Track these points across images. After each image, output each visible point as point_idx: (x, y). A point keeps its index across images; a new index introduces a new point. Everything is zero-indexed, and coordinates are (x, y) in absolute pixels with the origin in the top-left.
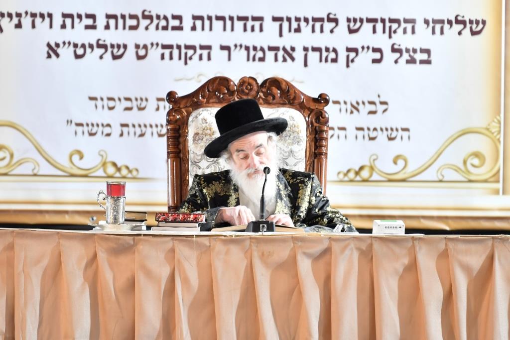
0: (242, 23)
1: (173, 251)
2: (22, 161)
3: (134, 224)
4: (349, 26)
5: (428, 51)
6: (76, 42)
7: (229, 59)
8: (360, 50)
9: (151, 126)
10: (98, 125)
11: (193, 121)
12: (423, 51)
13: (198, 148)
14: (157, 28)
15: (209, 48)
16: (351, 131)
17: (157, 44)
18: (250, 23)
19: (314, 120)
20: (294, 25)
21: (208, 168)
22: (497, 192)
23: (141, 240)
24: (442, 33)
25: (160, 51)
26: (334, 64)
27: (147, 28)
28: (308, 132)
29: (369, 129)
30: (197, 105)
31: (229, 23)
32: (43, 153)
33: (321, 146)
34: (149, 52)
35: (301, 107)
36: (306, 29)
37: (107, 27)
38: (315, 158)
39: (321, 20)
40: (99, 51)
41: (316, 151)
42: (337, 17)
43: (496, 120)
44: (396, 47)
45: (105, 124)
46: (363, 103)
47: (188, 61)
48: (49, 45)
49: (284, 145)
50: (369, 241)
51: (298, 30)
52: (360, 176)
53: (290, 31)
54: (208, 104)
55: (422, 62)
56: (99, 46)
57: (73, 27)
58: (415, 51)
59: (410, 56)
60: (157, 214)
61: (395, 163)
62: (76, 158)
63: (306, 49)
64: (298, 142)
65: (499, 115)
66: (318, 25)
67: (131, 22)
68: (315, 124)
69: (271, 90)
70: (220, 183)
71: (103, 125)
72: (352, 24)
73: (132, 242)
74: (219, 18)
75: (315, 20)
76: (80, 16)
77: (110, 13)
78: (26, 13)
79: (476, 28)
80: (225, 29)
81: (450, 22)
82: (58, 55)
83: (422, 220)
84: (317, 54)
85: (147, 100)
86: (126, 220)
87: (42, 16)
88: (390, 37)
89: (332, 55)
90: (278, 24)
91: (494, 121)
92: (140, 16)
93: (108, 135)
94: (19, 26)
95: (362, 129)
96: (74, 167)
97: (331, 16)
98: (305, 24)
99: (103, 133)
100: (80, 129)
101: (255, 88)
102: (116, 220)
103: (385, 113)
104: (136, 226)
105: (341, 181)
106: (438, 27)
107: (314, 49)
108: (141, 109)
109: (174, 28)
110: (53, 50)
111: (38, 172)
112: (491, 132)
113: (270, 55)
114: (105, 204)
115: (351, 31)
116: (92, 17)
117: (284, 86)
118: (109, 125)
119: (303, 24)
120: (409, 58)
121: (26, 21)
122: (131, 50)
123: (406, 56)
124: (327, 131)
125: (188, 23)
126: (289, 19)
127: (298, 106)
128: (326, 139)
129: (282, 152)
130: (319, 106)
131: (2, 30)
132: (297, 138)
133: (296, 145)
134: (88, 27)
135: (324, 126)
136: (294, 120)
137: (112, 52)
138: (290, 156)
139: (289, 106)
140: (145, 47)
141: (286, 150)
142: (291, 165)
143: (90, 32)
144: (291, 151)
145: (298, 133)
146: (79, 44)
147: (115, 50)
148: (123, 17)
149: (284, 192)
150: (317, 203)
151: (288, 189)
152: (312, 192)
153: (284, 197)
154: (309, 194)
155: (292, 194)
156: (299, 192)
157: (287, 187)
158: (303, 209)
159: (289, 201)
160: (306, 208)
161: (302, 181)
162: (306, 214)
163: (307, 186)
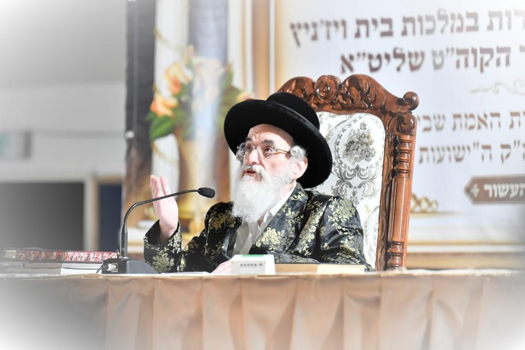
6: (371, 53)
9: (449, 149)
14: (452, 30)
15: (506, 50)
17: (453, 50)
19: (395, 128)
25: (455, 57)
27: (442, 31)
28: (387, 144)
33: (402, 161)
34: (445, 59)
35: (383, 111)
38: (393, 177)
40: (396, 62)
41: (395, 168)
47: (485, 68)
48: (343, 59)
49: (350, 161)
56: (396, 56)
57: (368, 35)
64: (367, 157)
67: (428, 25)
68: (396, 133)
69: (351, 91)
74: (518, 13)
76: (375, 22)
77: (407, 15)
78: (322, 22)
82: (352, 70)
85: (444, 117)
87: (336, 24)
92: (436, 17)
108: (439, 128)
109: (469, 29)
110: (347, 64)
116: (388, 21)
121: (321, 32)
122: (429, 59)
125: (484, 21)
127: (379, 111)
128: (410, 152)
129: (347, 170)
130: (402, 109)
131: (298, 43)
132: (365, 152)
133: (364, 161)
134: (384, 34)
135: (407, 135)
136: (365, 129)
137: (410, 63)
138: (355, 176)
139: (368, 110)
140: (441, 54)
141: (351, 168)
142: (355, 187)
143: (387, 39)
144: (357, 168)
145: (367, 144)
146: (375, 54)
147: (413, 60)
148: (420, 19)
149: (293, 221)
150: (328, 235)
151: (300, 217)
152: (322, 221)
153: (289, 226)
154: (317, 223)
155: (300, 223)
156: (306, 221)
157: (299, 215)
158: (304, 242)
159: (293, 231)
160: (309, 241)
161: (316, 207)
162: (309, 249)
163: (316, 212)
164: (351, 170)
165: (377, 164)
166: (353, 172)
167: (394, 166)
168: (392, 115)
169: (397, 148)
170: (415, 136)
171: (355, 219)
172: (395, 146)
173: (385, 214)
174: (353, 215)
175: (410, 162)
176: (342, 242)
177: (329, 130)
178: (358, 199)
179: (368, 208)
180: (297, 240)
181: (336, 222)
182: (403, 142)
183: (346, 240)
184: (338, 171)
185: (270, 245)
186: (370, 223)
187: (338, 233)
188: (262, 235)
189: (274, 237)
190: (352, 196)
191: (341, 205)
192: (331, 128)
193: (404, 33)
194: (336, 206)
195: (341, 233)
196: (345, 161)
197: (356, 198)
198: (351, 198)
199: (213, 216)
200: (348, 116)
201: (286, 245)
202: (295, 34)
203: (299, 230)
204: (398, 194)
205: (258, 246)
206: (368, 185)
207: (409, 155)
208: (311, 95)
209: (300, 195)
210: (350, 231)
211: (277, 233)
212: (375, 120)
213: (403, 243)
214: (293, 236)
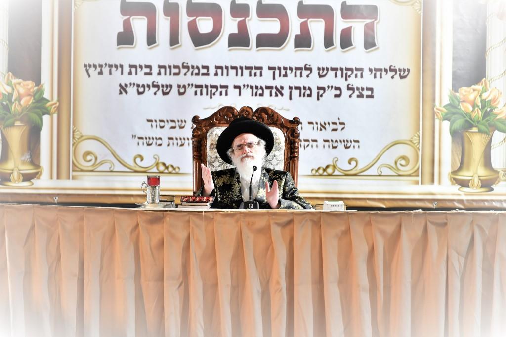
0: (248, 71)
1: (189, 221)
2: (103, 162)
3: (165, 204)
4: (319, 73)
5: (371, 90)
6: (138, 84)
7: (240, 95)
8: (326, 88)
9: (188, 139)
10: (153, 138)
11: (209, 136)
12: (368, 89)
13: (213, 154)
14: (192, 74)
15: (226, 87)
16: (321, 142)
17: (192, 85)
18: (253, 71)
19: (290, 135)
20: (283, 72)
21: (219, 166)
22: (417, 183)
23: (168, 214)
24: (381, 77)
25: (194, 89)
26: (309, 98)
27: (185, 74)
28: (286, 143)
29: (332, 141)
30: (213, 125)
31: (239, 71)
32: (116, 156)
33: (295, 152)
34: (187, 90)
35: (282, 126)
36: (291, 75)
37: (159, 74)
38: (290, 160)
39: (301, 69)
40: (154, 90)
41: (291, 156)
42: (311, 66)
43: (416, 135)
44: (350, 86)
45: (158, 137)
46: (329, 124)
47: (213, 96)
48: (120, 85)
50: (319, 215)
51: (285, 75)
52: (327, 172)
53: (280, 76)
54: (220, 124)
55: (368, 96)
56: (154, 86)
57: (136, 74)
58: (363, 89)
59: (359, 92)
60: (182, 197)
61: (350, 163)
62: (138, 160)
63: (290, 88)
64: (279, 150)
65: (419, 132)
66: (298, 72)
67: (175, 70)
68: (291, 138)
69: (261, 115)
70: (226, 176)
71: (156, 138)
72: (321, 72)
73: (162, 216)
74: (233, 68)
75: (297, 69)
76: (141, 67)
77: (161, 64)
78: (106, 64)
79: (403, 74)
80: (237, 75)
81: (386, 70)
82: (126, 92)
83: (367, 201)
84: (298, 91)
85: (185, 122)
86: (160, 201)
88: (346, 80)
89: (308, 92)
90: (272, 71)
91: (415, 136)
92: (181, 66)
93: (160, 145)
94: (101, 73)
95: (327, 141)
96: (137, 166)
97: (307, 66)
98: (290, 71)
99: (156, 143)
100: (141, 141)
101: (251, 114)
102: (153, 201)
103: (343, 130)
104: (166, 205)
105: (314, 175)
106: (378, 73)
107: (296, 88)
108: (181, 128)
109: (203, 74)
110: (123, 89)
111: (113, 169)
112: (413, 143)
113: (267, 92)
114: (146, 190)
115: (321, 76)
116: (150, 67)
117: (270, 112)
118: (160, 138)
119: (289, 71)
120: (359, 94)
121: (106, 70)
122: (175, 89)
123: (357, 93)
124: (298, 142)
125: (212, 71)
126: (279, 68)
130: (293, 125)
131: (89, 76)
132: (279, 147)
133: (277, 152)
134: (146, 74)
135: (297, 139)
136: (277, 135)
137: (162, 90)
138: (273, 159)
139: (274, 125)
140: (184, 87)
142: (275, 165)
143: (148, 77)
144: (275, 155)
145: (279, 143)
147: (165, 89)
148: (170, 67)
154: (283, 185)
160: (282, 194)
161: (280, 176)
163: (282, 179)
165: (282, 153)
168: (288, 129)
169: (292, 145)
170: (300, 139)
182: (295, 142)
202: (87, 71)
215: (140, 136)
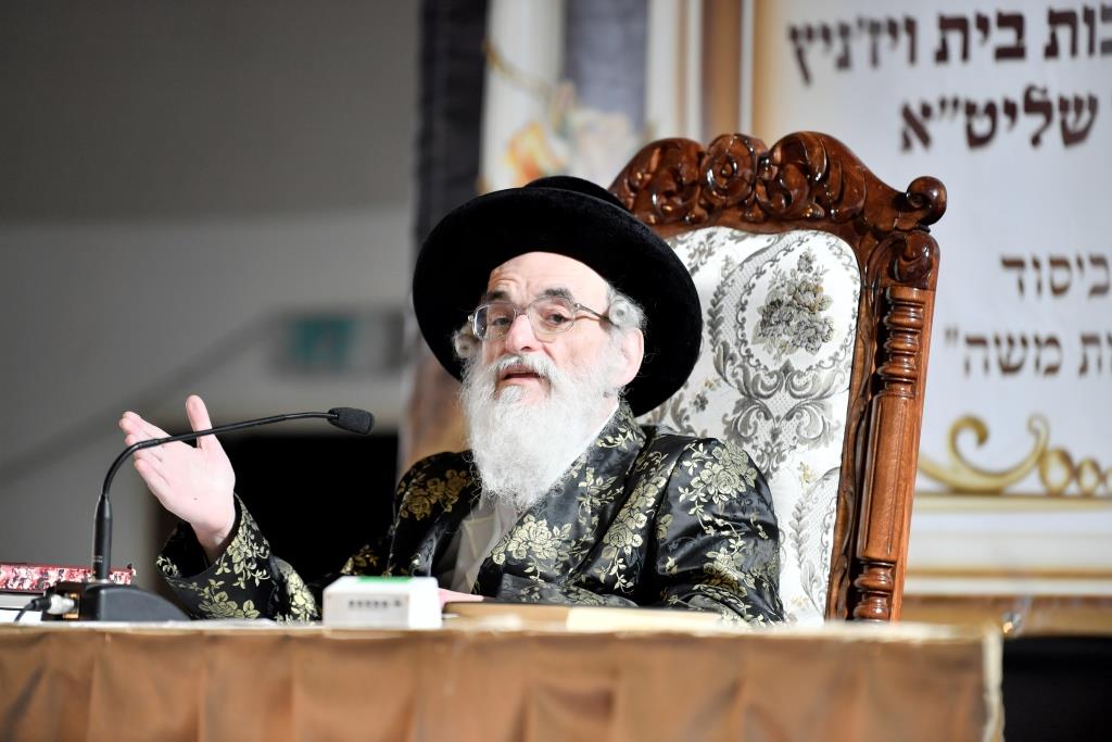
6: (972, 99)
10: (1024, 342)
28: (864, 309)
37: (1051, 49)
38: (875, 392)
40: (1029, 123)
41: (880, 371)
45: (1044, 336)
48: (907, 114)
49: (769, 352)
56: (1032, 107)
57: (965, 55)
62: (967, 439)
64: (809, 341)
67: (1107, 31)
69: (785, 174)
71: (1037, 341)
76: (983, 23)
77: (1059, 5)
78: (860, 23)
82: (925, 139)
93: (1052, 370)
96: (960, 466)
99: (1037, 364)
100: (977, 354)
110: (915, 127)
116: (1014, 22)
118: (1053, 342)
121: (860, 46)
127: (850, 223)
128: (919, 330)
129: (761, 372)
130: (905, 219)
131: (807, 75)
132: (807, 328)
133: (802, 351)
134: (1003, 53)
135: (912, 286)
136: (809, 270)
137: (1064, 124)
138: (779, 388)
139: (825, 224)
141: (771, 369)
142: (778, 418)
143: (1010, 66)
144: (786, 369)
145: (812, 310)
146: (981, 103)
147: (1071, 117)
148: (1089, 16)
149: (596, 501)
150: (676, 538)
151: (614, 491)
152: (664, 501)
153: (584, 514)
154: (650, 505)
155: (611, 506)
156: (625, 501)
157: (614, 486)
158: (614, 554)
159: (592, 527)
160: (628, 551)
161: (652, 464)
162: (628, 574)
163: (649, 478)
164: (771, 375)
165: (834, 359)
166: (775, 379)
167: (877, 367)
168: (879, 235)
169: (886, 318)
170: (934, 290)
171: (755, 498)
172: (882, 315)
173: (852, 489)
174: (748, 487)
175: (919, 356)
176: (710, 554)
177: (727, 272)
178: (783, 448)
179: (809, 472)
180: (595, 549)
181: (700, 502)
182: (901, 305)
183: (723, 549)
184: (740, 377)
185: (528, 560)
186: (810, 510)
187: (704, 533)
188: (511, 534)
189: (542, 543)
190: (769, 439)
191: (715, 461)
192: (731, 268)
193: (1052, 51)
194: (702, 463)
195: (711, 532)
196: (758, 351)
197: (779, 444)
198: (767, 444)
199: (414, 484)
200: (773, 238)
201: (571, 563)
202: (800, 55)
203: (606, 522)
204: (885, 438)
205: (498, 563)
206: (809, 411)
207: (916, 337)
208: (694, 184)
209: (624, 435)
210: (736, 527)
211: (551, 529)
212: (835, 249)
213: (894, 563)
214: (591, 539)
215: (975, 332)
